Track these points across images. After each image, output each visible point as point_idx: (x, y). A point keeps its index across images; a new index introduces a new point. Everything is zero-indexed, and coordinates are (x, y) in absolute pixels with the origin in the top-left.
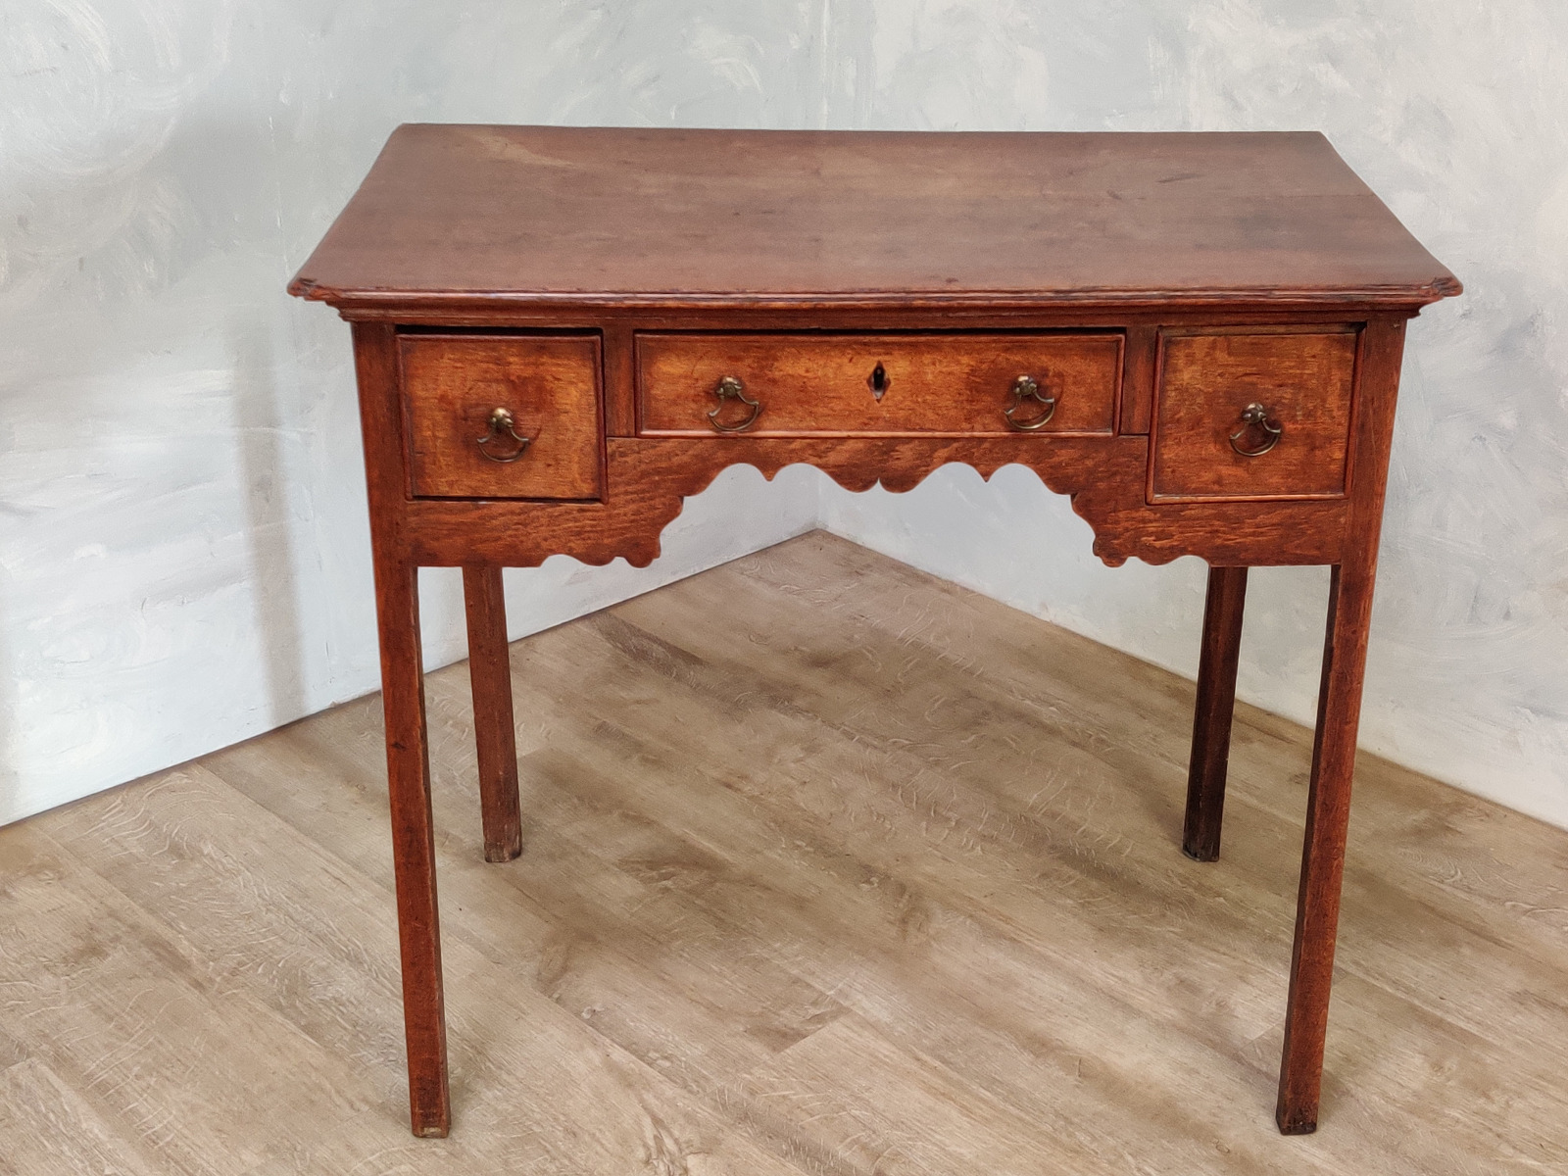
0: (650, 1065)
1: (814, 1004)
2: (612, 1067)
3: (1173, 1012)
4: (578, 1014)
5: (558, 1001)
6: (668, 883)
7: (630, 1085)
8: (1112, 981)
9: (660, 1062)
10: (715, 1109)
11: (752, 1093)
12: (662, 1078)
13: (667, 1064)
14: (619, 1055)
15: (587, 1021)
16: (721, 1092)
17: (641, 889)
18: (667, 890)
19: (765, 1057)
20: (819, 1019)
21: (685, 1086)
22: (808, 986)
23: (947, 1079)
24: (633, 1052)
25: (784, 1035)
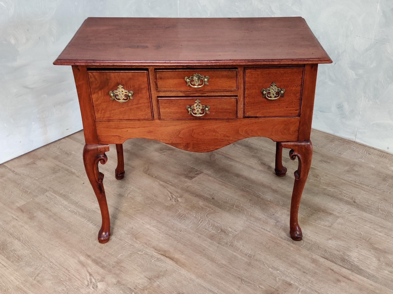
0: (168, 184)
1: (196, 172)
2: (161, 185)
3: (261, 168)
4: (153, 176)
5: (149, 175)
6: (165, 153)
7: (165, 188)
8: (249, 164)
9: (170, 183)
10: (181, 190)
11: (188, 187)
12: (170, 186)
13: (171, 184)
14: (161, 183)
15: (155, 178)
16: (182, 187)
17: (160, 154)
18: (164, 154)
19: (189, 181)
20: (198, 174)
21: (175, 187)
22: (194, 169)
23: (222, 182)
24: (164, 182)
25: (191, 177)
